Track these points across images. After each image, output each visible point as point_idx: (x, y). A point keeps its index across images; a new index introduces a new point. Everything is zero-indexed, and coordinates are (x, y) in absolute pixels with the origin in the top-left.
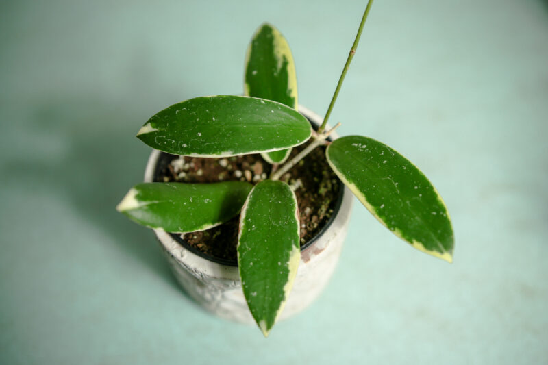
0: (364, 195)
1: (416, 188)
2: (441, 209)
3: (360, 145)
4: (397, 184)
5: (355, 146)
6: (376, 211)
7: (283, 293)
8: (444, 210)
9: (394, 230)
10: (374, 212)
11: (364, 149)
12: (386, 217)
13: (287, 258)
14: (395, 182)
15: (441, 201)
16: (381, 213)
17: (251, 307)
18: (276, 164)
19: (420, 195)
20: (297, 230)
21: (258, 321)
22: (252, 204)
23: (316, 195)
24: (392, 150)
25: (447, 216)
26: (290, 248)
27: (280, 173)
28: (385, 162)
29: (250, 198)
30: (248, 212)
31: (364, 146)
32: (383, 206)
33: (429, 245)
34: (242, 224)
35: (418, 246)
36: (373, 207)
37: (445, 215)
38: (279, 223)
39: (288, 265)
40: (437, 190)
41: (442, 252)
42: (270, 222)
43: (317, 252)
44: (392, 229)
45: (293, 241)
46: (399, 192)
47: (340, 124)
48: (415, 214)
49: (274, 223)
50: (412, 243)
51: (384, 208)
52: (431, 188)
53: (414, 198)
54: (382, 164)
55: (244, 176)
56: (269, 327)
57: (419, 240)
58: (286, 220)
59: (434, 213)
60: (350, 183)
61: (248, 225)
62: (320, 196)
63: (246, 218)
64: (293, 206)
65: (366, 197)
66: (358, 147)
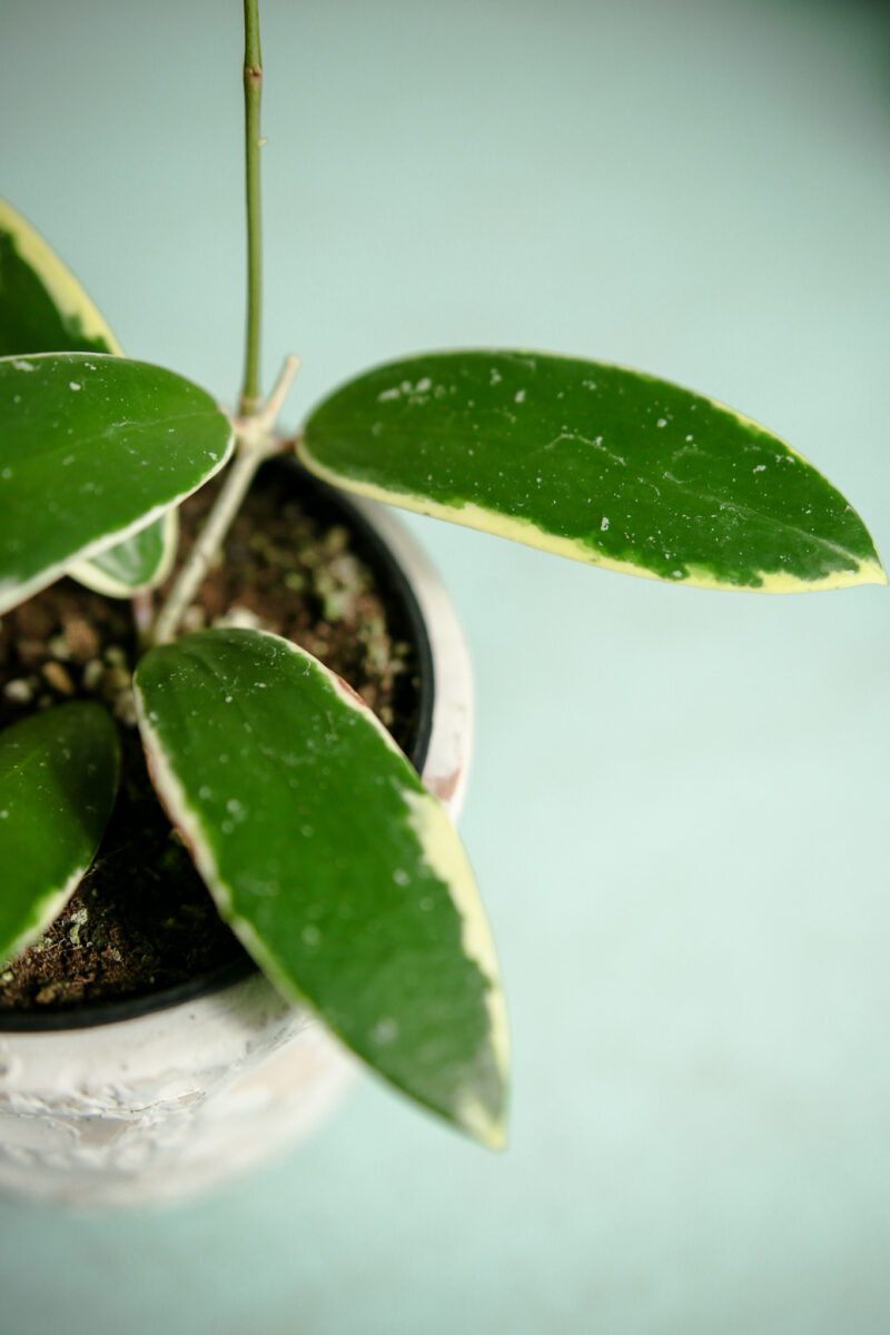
0: (527, 521)
1: (662, 423)
2: (770, 449)
3: (406, 386)
4: (599, 439)
5: (392, 403)
6: (597, 547)
7: (471, 966)
8: (780, 448)
9: (685, 574)
10: (591, 554)
11: (430, 392)
12: (636, 547)
13: (410, 847)
14: (592, 438)
15: (752, 426)
16: (614, 546)
17: (397, 1081)
18: (142, 592)
19: (689, 438)
20: (381, 742)
21: (445, 1112)
22: (175, 739)
23: (324, 630)
24: (518, 356)
25: (795, 458)
26: (401, 809)
27: (173, 613)
28: (520, 397)
29: (153, 724)
30: (184, 771)
31: (424, 385)
32: (605, 521)
33: (807, 564)
34: (188, 821)
35: (780, 584)
36: (580, 541)
37: (791, 460)
38: (309, 752)
39: (430, 869)
40: (722, 400)
41: (854, 567)
42: (277, 765)
43: (445, 789)
44: (677, 574)
45: (394, 781)
46: (621, 460)
47: (295, 362)
48: (712, 498)
49: (291, 760)
50: (758, 583)
51: (611, 525)
52: (704, 404)
53: (678, 455)
54: (514, 407)
55: (44, 688)
56: (496, 1108)
57: (773, 566)
58: (327, 728)
59: (762, 468)
60: (459, 507)
61: (212, 814)
62: (338, 625)
63: (192, 794)
64: (314, 674)
65: (534, 522)
66: (404, 398)
